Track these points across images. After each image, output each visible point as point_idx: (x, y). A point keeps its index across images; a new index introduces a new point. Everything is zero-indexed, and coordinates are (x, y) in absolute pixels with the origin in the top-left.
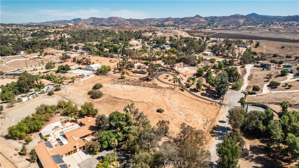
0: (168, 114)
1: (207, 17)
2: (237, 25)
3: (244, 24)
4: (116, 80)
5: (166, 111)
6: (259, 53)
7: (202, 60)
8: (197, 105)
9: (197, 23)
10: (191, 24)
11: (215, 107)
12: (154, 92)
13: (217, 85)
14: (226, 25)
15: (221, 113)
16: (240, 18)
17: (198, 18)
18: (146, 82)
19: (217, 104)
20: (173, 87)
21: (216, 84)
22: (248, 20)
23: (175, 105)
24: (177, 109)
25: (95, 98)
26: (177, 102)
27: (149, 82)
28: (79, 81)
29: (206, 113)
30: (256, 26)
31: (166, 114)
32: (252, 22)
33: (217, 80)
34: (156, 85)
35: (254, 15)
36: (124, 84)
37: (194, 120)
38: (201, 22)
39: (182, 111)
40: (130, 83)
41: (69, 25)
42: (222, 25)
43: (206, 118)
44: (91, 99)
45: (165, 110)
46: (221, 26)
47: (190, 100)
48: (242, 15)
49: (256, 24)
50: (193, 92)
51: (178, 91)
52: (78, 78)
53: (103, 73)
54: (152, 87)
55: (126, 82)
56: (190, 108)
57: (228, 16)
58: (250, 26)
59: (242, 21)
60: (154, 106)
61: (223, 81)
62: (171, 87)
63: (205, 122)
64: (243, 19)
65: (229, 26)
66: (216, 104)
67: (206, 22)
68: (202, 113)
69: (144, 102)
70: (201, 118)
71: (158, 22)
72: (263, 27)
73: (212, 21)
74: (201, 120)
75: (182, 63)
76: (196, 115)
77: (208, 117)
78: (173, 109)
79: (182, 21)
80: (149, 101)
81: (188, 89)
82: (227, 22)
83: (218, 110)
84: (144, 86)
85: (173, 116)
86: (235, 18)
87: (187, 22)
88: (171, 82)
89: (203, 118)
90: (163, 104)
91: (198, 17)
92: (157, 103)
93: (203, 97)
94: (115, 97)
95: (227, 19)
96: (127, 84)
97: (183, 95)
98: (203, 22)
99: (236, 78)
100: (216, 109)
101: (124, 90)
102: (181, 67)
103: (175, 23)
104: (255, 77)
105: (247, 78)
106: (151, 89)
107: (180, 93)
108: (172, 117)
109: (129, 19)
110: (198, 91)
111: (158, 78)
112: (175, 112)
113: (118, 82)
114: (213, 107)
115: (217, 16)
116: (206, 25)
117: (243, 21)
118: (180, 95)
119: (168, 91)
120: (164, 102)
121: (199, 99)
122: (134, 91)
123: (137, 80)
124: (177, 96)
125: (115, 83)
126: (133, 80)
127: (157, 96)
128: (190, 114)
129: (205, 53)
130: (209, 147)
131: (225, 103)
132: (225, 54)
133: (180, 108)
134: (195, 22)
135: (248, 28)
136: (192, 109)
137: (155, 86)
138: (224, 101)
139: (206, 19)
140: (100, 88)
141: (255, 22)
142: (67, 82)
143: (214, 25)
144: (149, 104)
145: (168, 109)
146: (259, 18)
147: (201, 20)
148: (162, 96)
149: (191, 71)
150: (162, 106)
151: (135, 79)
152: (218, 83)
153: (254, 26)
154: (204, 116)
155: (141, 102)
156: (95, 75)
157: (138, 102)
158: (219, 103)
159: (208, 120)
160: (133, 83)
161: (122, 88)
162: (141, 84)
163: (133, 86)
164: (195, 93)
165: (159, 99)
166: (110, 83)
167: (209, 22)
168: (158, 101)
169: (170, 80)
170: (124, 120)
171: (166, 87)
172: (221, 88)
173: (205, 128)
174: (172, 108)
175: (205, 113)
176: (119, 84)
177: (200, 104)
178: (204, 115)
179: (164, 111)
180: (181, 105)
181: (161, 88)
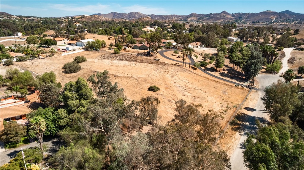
0: (165, 94)
1: (235, 14)
2: (268, 21)
3: (276, 21)
4: (106, 55)
5: (164, 90)
6: (299, 39)
7: (225, 43)
8: (213, 86)
9: (223, 19)
10: (216, 20)
11: (242, 91)
12: (152, 68)
13: (245, 61)
14: (255, 21)
15: (251, 99)
16: (272, 14)
17: (225, 15)
18: (144, 57)
19: (245, 88)
20: (181, 64)
21: (244, 59)
22: (281, 17)
23: (180, 84)
24: (180, 89)
25: (68, 73)
26: (183, 80)
27: (149, 58)
28: (60, 55)
29: (227, 97)
30: (290, 23)
31: (162, 93)
32: (286, 19)
33: (245, 54)
34: (158, 60)
35: (288, 12)
36: (116, 59)
37: (207, 104)
38: (228, 18)
39: (189, 91)
40: (123, 58)
41: (85, 16)
42: (251, 21)
43: (226, 103)
44: (63, 74)
45: (162, 89)
46: (249, 23)
47: (203, 80)
48: (274, 12)
49: (290, 21)
50: (209, 72)
51: (189, 69)
52: (60, 52)
53: (94, 49)
54: (152, 63)
55: (118, 57)
56: (202, 89)
57: (258, 13)
58: (283, 23)
59: (273, 18)
60: (147, 83)
61: (254, 55)
62: (178, 64)
63: (224, 108)
64: (275, 15)
65: (259, 22)
66: (242, 87)
67: (234, 18)
68: (220, 96)
69: (133, 78)
70: (219, 103)
71: (181, 18)
72: (298, 24)
73: (239, 18)
74: (218, 105)
75: (199, 43)
76: (210, 98)
77: (230, 103)
78: (175, 89)
79: (207, 17)
80: (141, 76)
81: (203, 68)
82: (257, 18)
83: (246, 94)
84: (142, 61)
85: (172, 96)
86: (266, 14)
87: (212, 17)
88: (181, 59)
89: (221, 103)
90: (160, 82)
91: (224, 13)
92: (152, 79)
93: (223, 77)
94: (96, 71)
95: (257, 15)
96: (120, 59)
97: (194, 73)
98: (230, 19)
99: (272, 59)
100: (243, 93)
101: (111, 65)
102: (198, 46)
103: (199, 19)
104: (298, 60)
105: (287, 61)
106: (150, 65)
107: (190, 71)
108: (170, 99)
109: (151, 15)
110: (217, 71)
111: (163, 54)
112: (177, 92)
113: (108, 58)
114: (238, 91)
115: (245, 13)
116: (233, 21)
117: (275, 18)
118: (190, 73)
119: (173, 67)
120: (163, 79)
121: (217, 80)
122: (125, 66)
123: (134, 55)
124: (186, 74)
125: (105, 58)
126: (128, 55)
127: (154, 71)
128: (201, 97)
129: (230, 39)
130: (228, 148)
131: (256, 87)
132: (254, 40)
133: (186, 88)
134: (222, 18)
135: (281, 24)
136: (205, 90)
137: (157, 62)
138: (254, 85)
139: (233, 15)
140: (82, 62)
141: (289, 19)
142: (45, 56)
143: (242, 21)
144: (139, 80)
145: (166, 88)
146: (294, 15)
147: (228, 16)
148: (162, 72)
149: (210, 51)
150: (159, 84)
151: (131, 54)
152: (246, 58)
153: (288, 23)
154: (224, 101)
155: (128, 77)
156: (83, 50)
157: (125, 77)
158: (248, 87)
159: (229, 106)
160: (128, 59)
161: (111, 63)
162: (138, 59)
163: (127, 62)
164: (213, 73)
165: (157, 75)
166: (99, 58)
167: (236, 19)
168: (155, 77)
169: (179, 57)
170: (73, 89)
171: (171, 63)
172: (251, 65)
173: (224, 116)
174: (174, 87)
175: (225, 97)
176: (110, 59)
177: (218, 85)
178: (223, 99)
179: (159, 90)
180: (188, 85)
181: (164, 64)
